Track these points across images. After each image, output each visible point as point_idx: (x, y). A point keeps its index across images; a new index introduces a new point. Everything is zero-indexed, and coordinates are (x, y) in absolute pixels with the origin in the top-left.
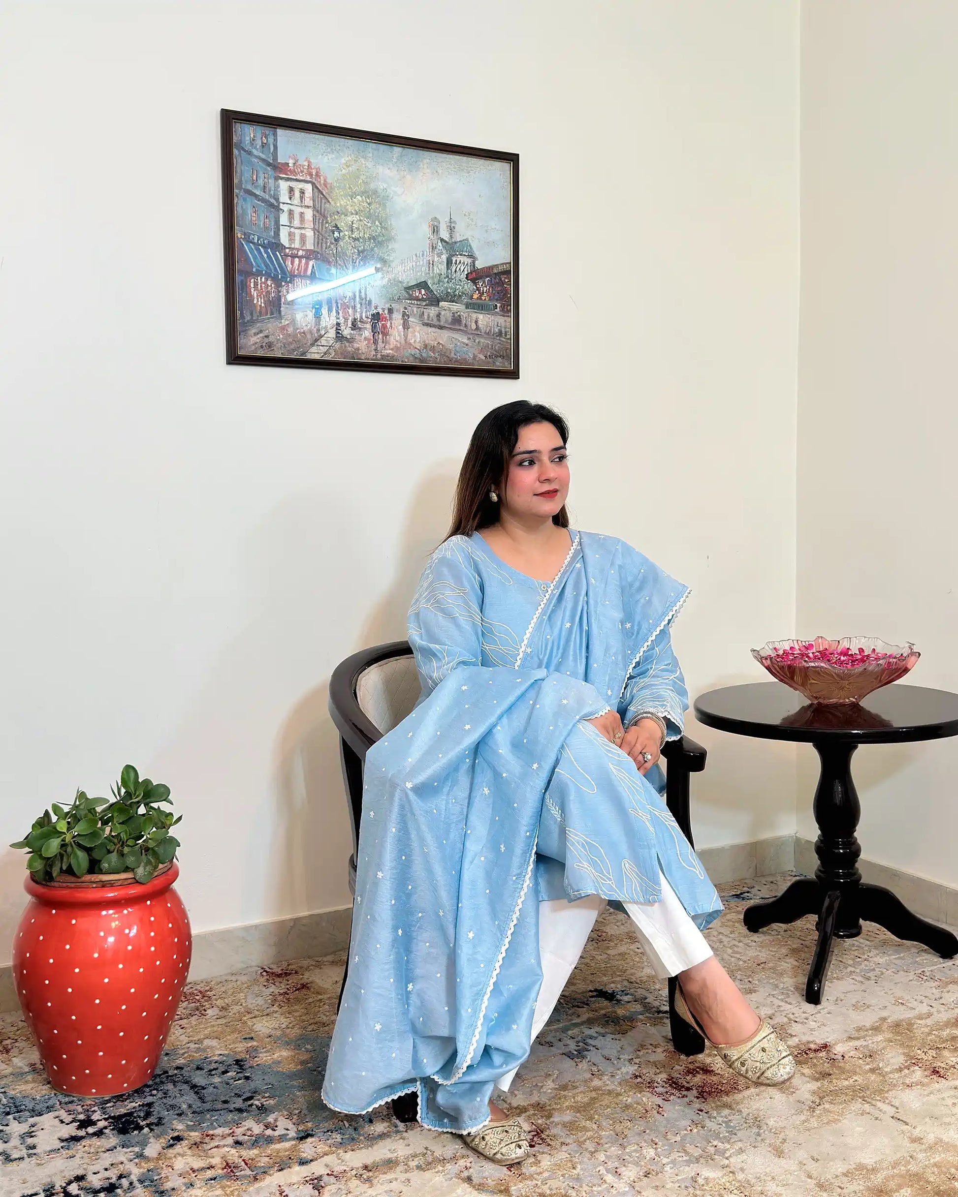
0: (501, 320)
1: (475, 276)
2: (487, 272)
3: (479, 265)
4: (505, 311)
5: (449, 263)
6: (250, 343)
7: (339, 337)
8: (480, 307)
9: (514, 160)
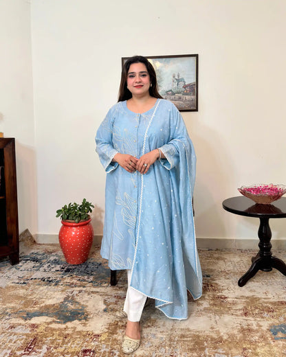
0: (193, 97)
1: (185, 87)
2: (189, 85)
3: (186, 84)
4: (194, 95)
5: (178, 84)
8: (187, 94)
9: (197, 56)
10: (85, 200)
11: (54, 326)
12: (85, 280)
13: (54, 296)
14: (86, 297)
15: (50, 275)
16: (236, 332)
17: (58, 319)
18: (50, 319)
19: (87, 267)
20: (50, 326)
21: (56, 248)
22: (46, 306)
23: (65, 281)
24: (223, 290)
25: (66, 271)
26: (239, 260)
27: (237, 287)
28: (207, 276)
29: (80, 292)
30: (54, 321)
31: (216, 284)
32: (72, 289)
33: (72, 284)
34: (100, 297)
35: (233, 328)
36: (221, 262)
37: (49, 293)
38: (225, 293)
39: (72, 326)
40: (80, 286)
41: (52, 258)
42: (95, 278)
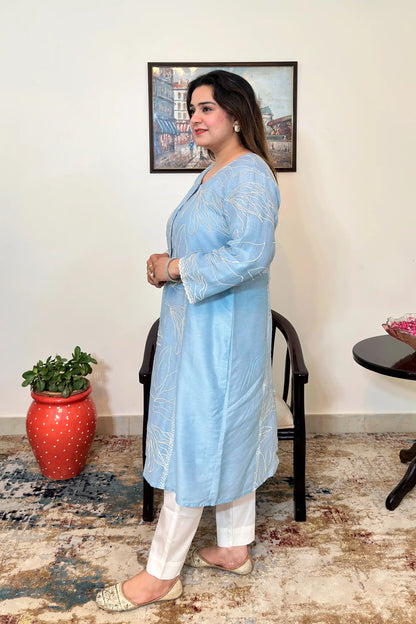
0: (287, 144)
1: (272, 124)
2: (279, 121)
3: (274, 118)
4: (288, 139)
6: (160, 163)
7: (202, 158)
8: (275, 138)
9: (294, 65)
10: (78, 348)
11: (47, 616)
12: (88, 514)
13: (35, 552)
14: (100, 550)
15: (13, 505)
16: (402, 603)
17: (54, 600)
18: (36, 603)
19: (87, 484)
20: (41, 617)
21: (12, 445)
22: (21, 574)
23: (49, 516)
24: (359, 518)
25: (45, 496)
26: (375, 454)
27: (385, 510)
28: (325, 492)
29: (84, 540)
30: (46, 607)
31: (345, 507)
32: (68, 534)
33: (65, 522)
34: (129, 549)
35: (395, 595)
36: (343, 462)
37: (21, 545)
38: (365, 525)
39: (87, 614)
40: (82, 527)
41: (11, 468)
42: (109, 508)
